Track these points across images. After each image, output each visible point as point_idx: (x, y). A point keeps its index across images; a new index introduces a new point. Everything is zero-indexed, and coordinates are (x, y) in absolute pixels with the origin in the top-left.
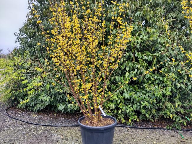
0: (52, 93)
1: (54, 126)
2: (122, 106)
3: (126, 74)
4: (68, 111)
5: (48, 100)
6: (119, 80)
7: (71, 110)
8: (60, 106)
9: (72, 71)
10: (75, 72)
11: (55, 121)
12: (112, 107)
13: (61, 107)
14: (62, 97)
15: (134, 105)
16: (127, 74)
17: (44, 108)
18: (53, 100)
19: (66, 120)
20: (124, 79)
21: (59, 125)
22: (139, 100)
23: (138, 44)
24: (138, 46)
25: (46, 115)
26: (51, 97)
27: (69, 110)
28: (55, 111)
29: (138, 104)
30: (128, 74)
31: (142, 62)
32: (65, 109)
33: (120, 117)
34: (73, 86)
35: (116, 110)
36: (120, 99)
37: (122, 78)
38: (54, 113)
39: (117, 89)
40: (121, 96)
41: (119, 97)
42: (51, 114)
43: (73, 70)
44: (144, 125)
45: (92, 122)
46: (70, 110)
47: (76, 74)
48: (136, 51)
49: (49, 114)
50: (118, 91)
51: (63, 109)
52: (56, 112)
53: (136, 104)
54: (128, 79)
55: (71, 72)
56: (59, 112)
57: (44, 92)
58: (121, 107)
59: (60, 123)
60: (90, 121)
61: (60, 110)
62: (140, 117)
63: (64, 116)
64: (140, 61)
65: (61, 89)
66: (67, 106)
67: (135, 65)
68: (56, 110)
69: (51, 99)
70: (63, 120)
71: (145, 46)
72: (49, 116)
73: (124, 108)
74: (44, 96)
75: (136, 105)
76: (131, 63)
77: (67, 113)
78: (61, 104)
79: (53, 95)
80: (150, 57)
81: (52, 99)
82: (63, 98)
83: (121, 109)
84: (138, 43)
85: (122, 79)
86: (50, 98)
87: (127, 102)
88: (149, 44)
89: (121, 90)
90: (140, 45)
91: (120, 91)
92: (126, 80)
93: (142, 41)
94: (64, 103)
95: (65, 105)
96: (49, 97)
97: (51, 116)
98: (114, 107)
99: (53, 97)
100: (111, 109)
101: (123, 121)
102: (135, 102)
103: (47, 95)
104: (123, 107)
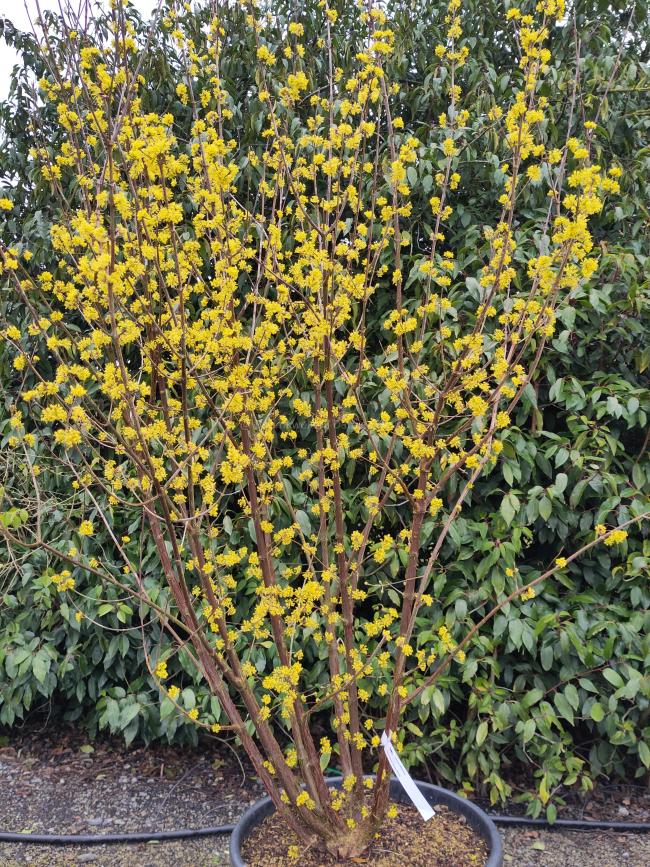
0: (65, 626)
1: (74, 843)
2: (487, 699)
3: (505, 503)
4: (162, 731)
5: (41, 671)
6: (466, 539)
7: (180, 730)
8: (112, 704)
9: (185, 492)
10: (208, 498)
11: (82, 798)
12: (431, 705)
13: (120, 712)
14: (125, 650)
15: (560, 690)
16: (510, 505)
17: (17, 719)
18: (71, 667)
19: (153, 791)
20: (490, 536)
21: (103, 834)
22: (589, 658)
23: (564, 335)
24: (562, 345)
25: (32, 760)
26: (61, 649)
27: (168, 728)
28: (86, 732)
29: (587, 685)
30: (516, 502)
31: (589, 435)
32: (147, 724)
33: (478, 764)
34: (196, 591)
35: (453, 724)
36: (477, 657)
37: (483, 528)
38: (81, 743)
39: (458, 592)
40: (484, 640)
41: (473, 646)
42: (60, 751)
43: (197, 488)
44: (623, 811)
45: (326, 851)
46: (174, 726)
47: (213, 511)
48: (551, 374)
49: (54, 746)
50: (461, 607)
51: (129, 726)
52: (93, 735)
53: (575, 682)
54: (516, 534)
55: (180, 498)
56: (108, 738)
57: (23, 616)
58: (486, 708)
59: (112, 813)
60: (314, 840)
61: (113, 731)
62: (593, 757)
63: (139, 758)
64: (574, 429)
65: (122, 595)
66: (157, 706)
67: (550, 452)
68: (90, 725)
69: (60, 660)
70: (132, 792)
71: (597, 342)
72: (47, 759)
73: (505, 709)
74: (15, 645)
75: (570, 689)
76: (527, 440)
77: (158, 745)
78: (120, 691)
79: (76, 640)
80: (634, 404)
81: (68, 665)
82: (132, 655)
83: (484, 716)
84: (560, 326)
85: (483, 535)
86: (54, 655)
87: (516, 674)
88: (621, 330)
89: (480, 601)
90: (574, 340)
91: (470, 607)
92: (507, 536)
93: (585, 317)
94: (137, 683)
95: (143, 696)
96: (49, 653)
97: (59, 760)
98: (441, 704)
99: (70, 650)
100: (423, 717)
101: (501, 788)
102: (565, 674)
103: (37, 642)
104: (496, 703)
